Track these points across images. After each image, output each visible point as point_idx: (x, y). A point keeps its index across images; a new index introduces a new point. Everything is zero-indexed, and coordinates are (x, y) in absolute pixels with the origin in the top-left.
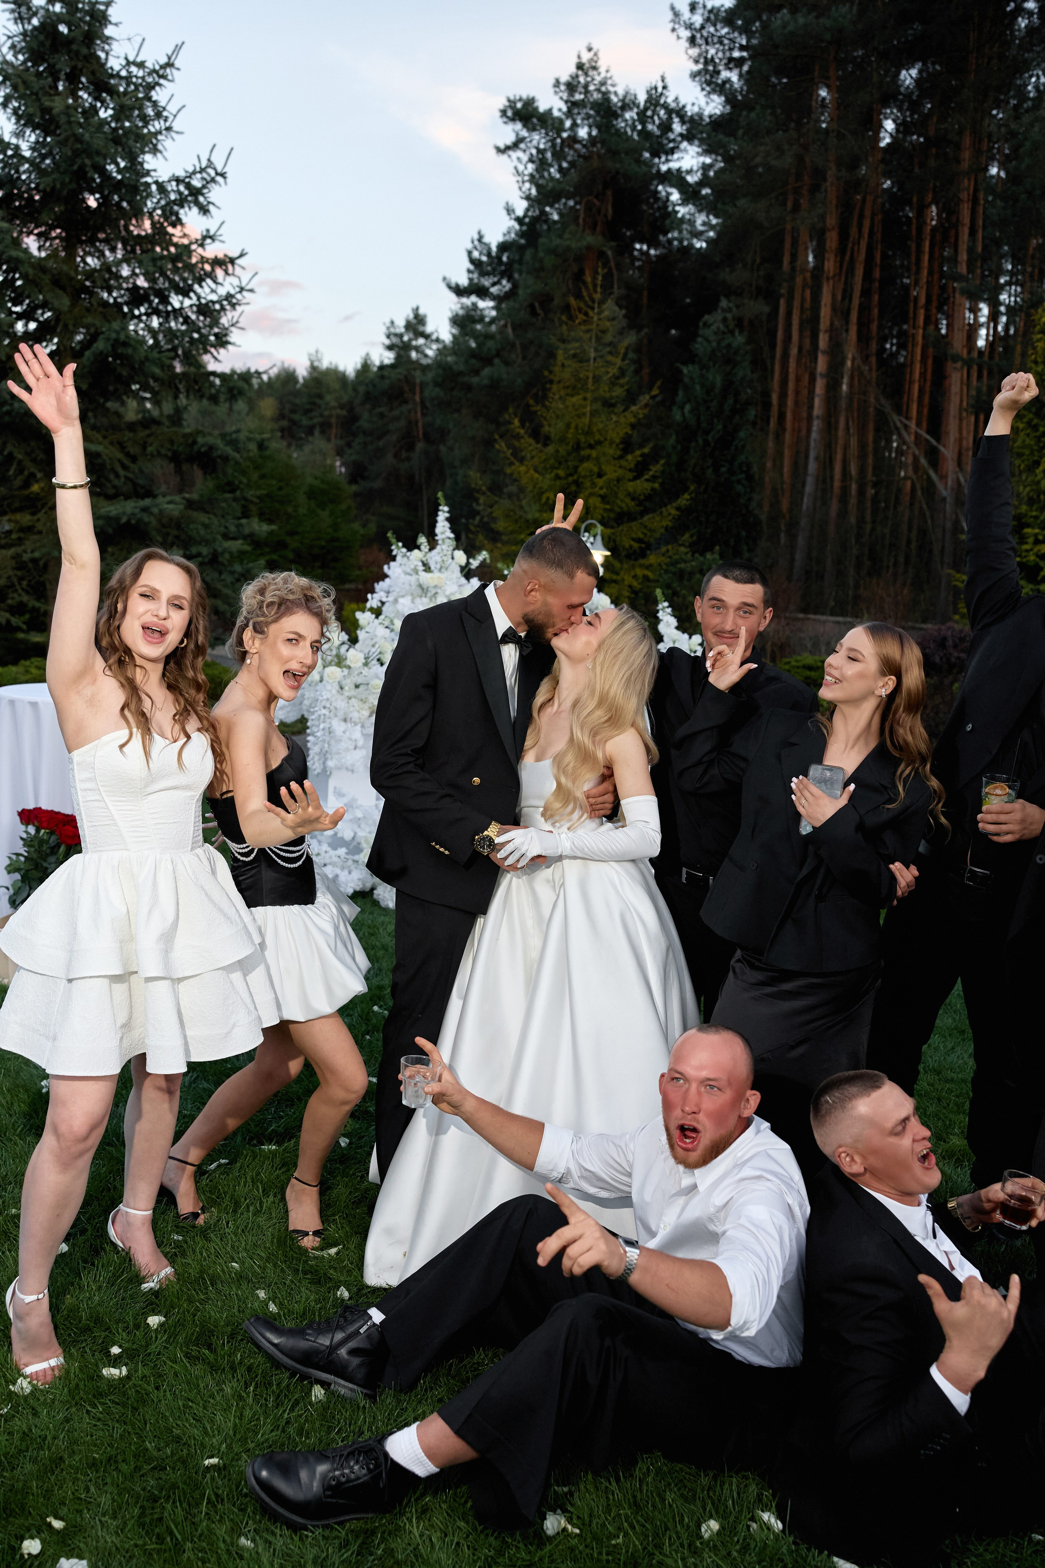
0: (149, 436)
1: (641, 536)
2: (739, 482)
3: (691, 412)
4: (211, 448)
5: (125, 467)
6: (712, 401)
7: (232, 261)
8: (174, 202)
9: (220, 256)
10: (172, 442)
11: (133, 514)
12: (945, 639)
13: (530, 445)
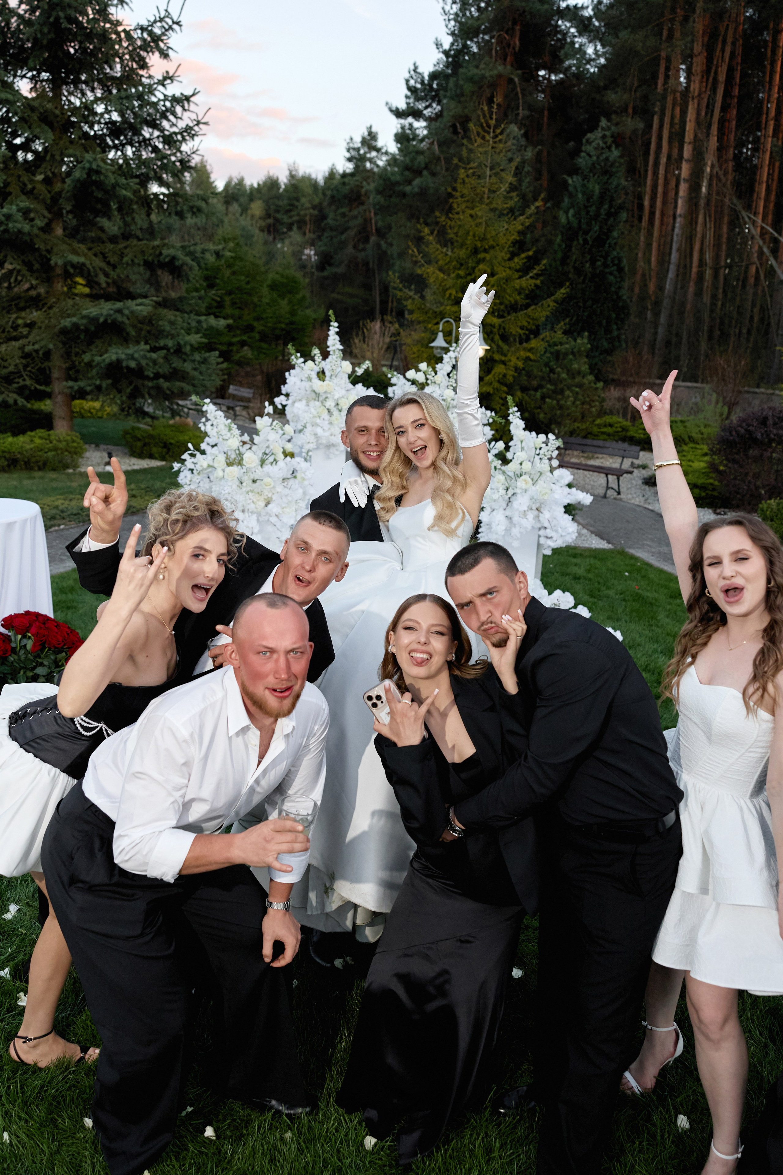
0: (126, 247)
1: (526, 324)
2: (611, 273)
3: (574, 216)
4: (174, 258)
5: (107, 275)
6: (591, 206)
7: (188, 99)
8: (140, 48)
9: (178, 94)
10: (143, 252)
11: (110, 315)
12: (766, 418)
13: (438, 249)
